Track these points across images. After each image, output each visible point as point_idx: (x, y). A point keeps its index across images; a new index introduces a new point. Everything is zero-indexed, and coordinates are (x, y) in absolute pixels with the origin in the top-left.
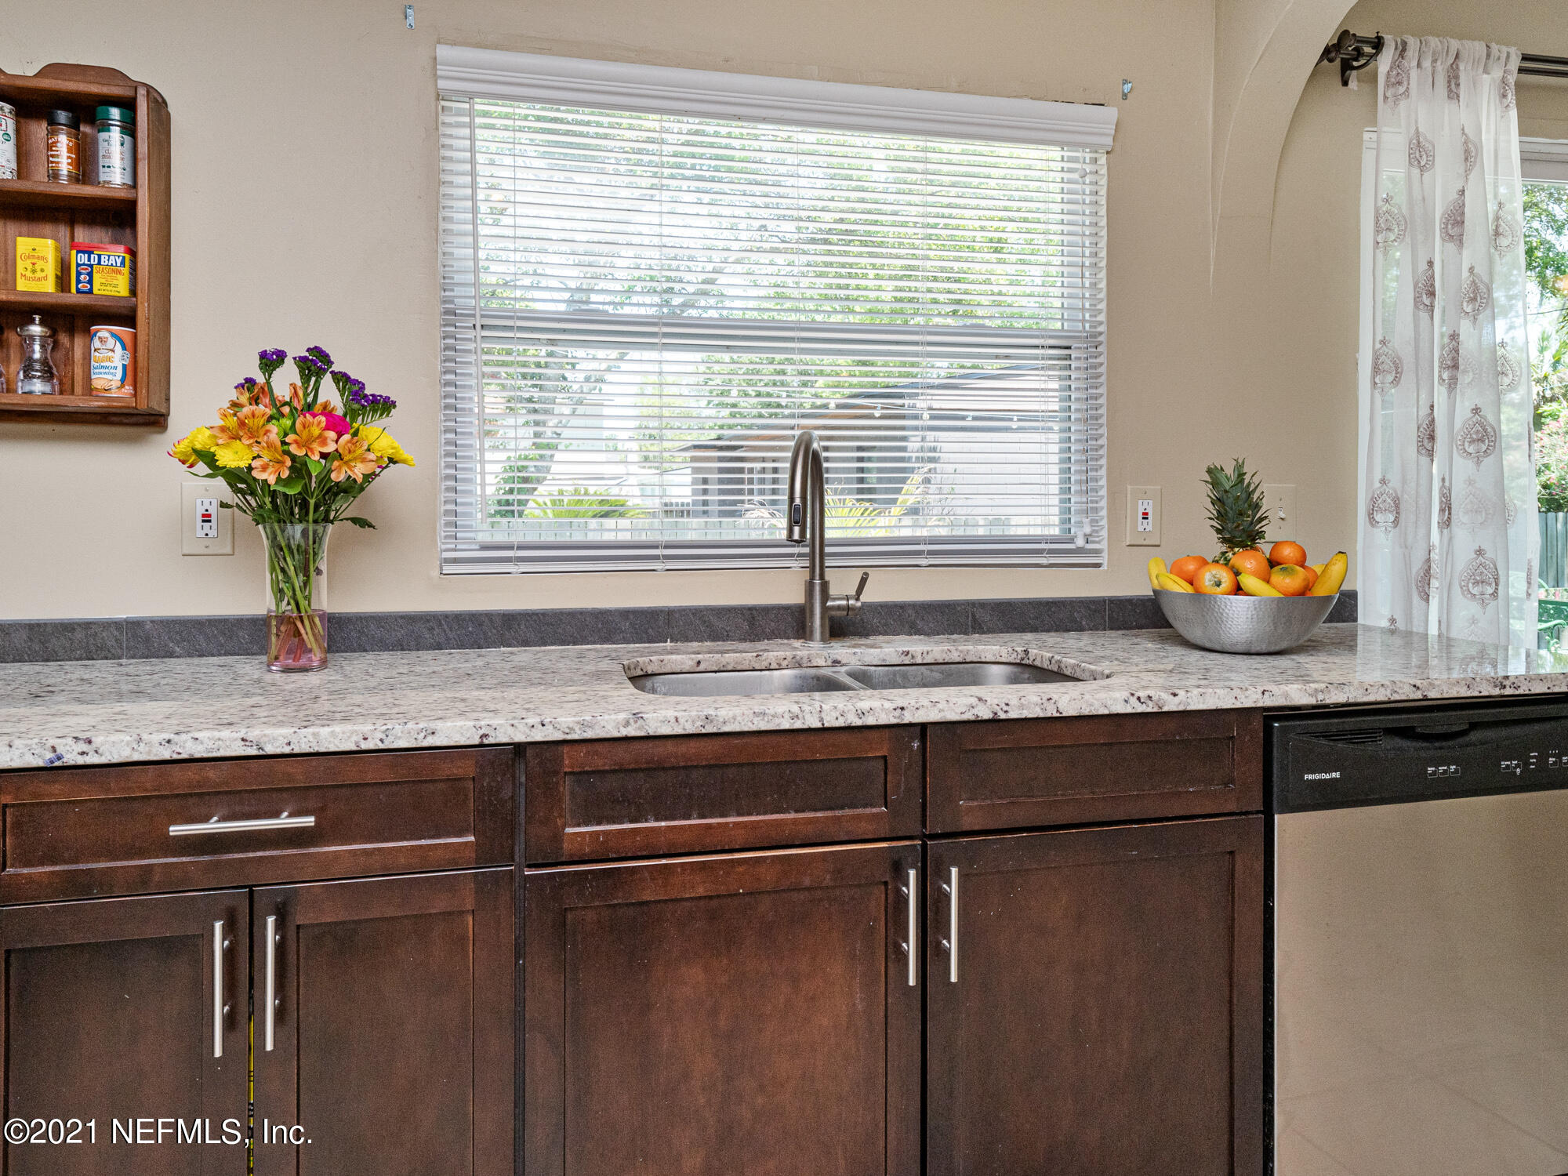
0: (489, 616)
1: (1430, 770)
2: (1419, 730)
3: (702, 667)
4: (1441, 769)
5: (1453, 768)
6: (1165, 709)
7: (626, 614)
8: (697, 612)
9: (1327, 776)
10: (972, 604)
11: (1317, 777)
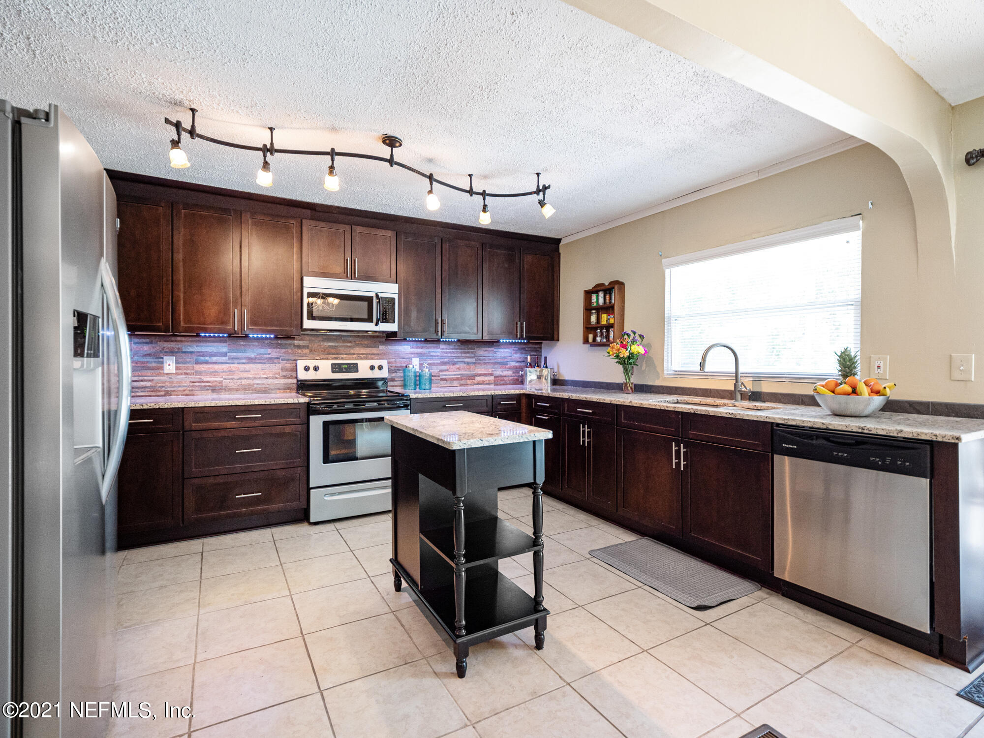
0: (673, 387)
1: (835, 453)
2: (831, 439)
3: (701, 403)
4: (840, 454)
5: (845, 455)
6: (737, 417)
7: (700, 389)
8: (717, 391)
9: (792, 447)
10: (802, 395)
11: (787, 446)
